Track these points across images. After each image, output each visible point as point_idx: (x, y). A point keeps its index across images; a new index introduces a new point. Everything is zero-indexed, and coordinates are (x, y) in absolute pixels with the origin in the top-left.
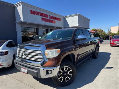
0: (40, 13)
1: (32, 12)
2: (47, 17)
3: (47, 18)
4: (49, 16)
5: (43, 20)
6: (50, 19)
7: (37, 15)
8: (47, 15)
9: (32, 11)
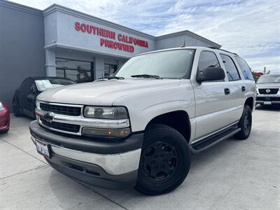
0: (98, 29)
1: (79, 27)
2: (114, 39)
3: (112, 40)
4: (120, 35)
5: (104, 45)
6: (121, 42)
7: (89, 32)
8: (114, 33)
9: (78, 24)
